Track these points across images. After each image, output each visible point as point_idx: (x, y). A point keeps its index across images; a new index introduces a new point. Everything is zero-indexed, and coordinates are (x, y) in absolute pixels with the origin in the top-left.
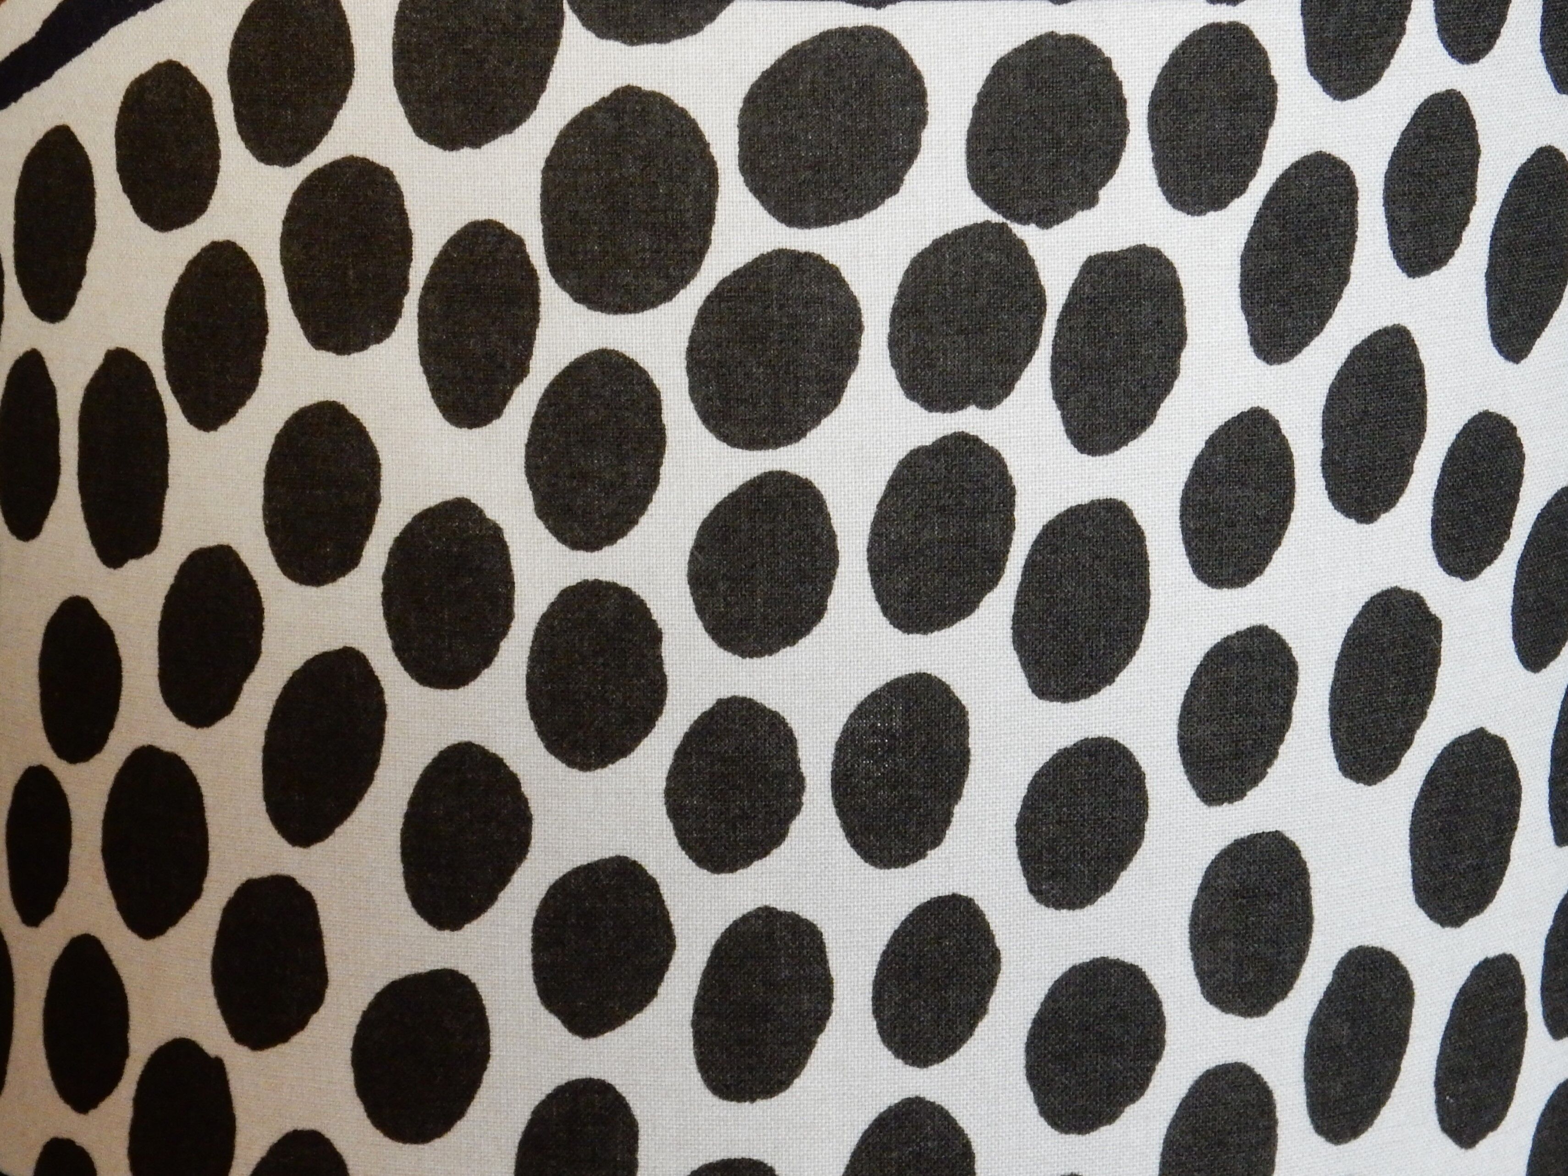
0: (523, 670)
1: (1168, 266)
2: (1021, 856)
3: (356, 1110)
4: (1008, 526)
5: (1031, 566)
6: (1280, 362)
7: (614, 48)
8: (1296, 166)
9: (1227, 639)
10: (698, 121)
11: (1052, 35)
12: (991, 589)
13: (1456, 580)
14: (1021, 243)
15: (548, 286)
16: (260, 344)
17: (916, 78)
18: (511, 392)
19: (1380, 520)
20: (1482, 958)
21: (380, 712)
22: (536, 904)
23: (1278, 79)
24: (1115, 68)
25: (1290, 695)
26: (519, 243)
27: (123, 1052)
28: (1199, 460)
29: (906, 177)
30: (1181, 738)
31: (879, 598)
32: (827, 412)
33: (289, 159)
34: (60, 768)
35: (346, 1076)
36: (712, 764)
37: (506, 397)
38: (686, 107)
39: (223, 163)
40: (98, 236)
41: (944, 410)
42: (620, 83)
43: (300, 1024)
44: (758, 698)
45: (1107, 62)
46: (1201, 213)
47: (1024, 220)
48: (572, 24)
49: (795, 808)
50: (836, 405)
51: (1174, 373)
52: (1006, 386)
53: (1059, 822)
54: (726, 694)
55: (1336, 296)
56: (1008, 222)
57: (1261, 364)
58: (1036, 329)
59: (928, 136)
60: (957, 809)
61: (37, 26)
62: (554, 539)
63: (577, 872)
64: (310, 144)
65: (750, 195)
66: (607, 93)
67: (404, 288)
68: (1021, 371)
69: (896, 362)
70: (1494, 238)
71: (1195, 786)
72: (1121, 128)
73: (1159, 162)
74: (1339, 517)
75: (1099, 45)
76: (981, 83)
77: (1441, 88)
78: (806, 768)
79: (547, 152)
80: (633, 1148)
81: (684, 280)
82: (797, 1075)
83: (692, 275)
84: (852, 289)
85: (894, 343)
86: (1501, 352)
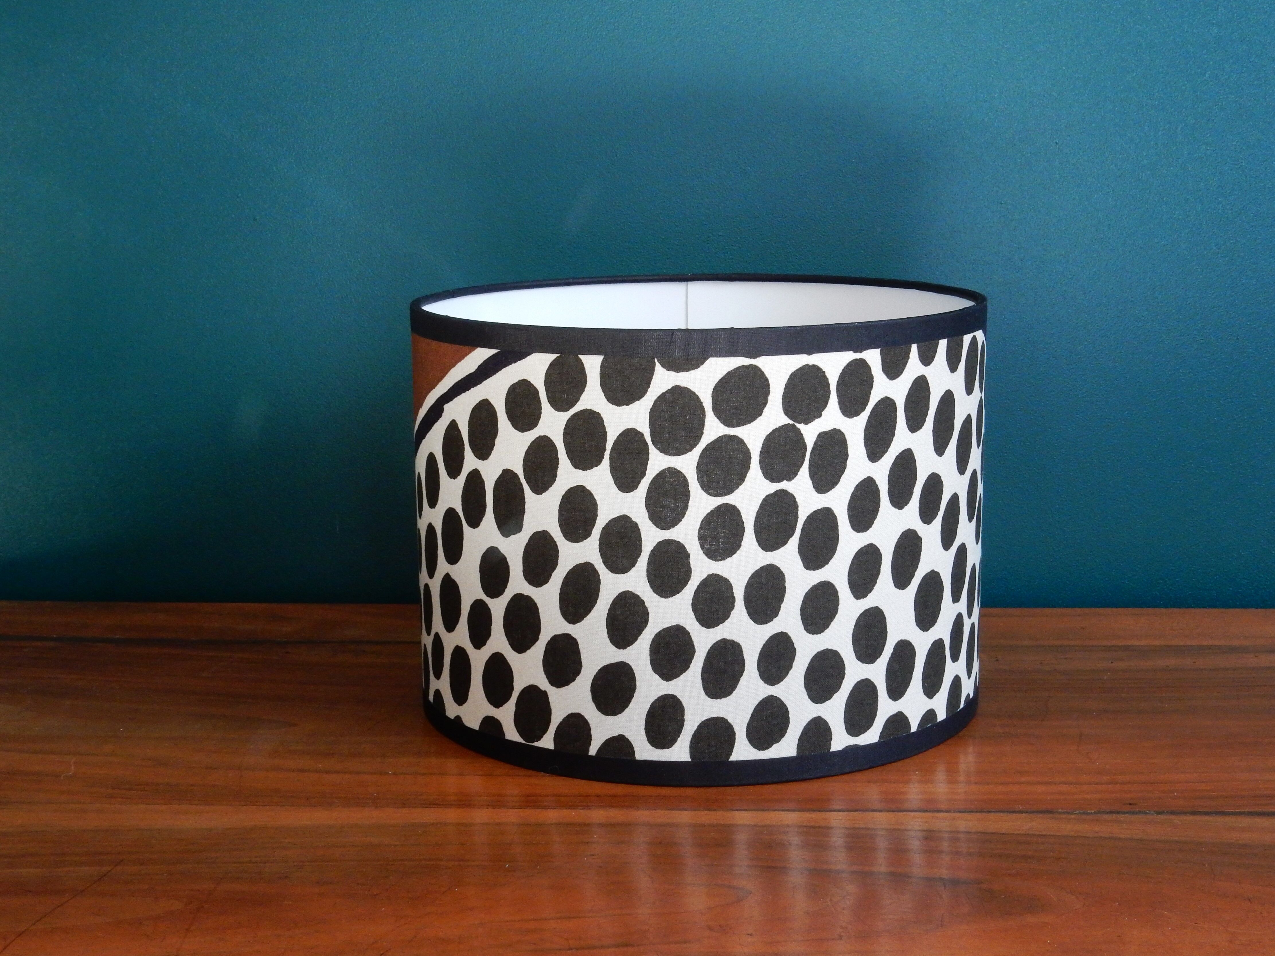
0: (646, 567)
1: (843, 434)
2: (802, 619)
3: (592, 706)
4: (796, 517)
5: (803, 529)
6: (876, 462)
7: (672, 373)
8: (879, 401)
9: (862, 548)
10: (699, 396)
11: (807, 365)
12: (791, 537)
13: (926, 525)
14: (799, 429)
15: (652, 448)
16: (556, 468)
17: (767, 380)
18: (640, 481)
19: (904, 509)
20: (934, 640)
21: (599, 582)
22: (651, 640)
23: (874, 375)
24: (826, 374)
25: (880, 564)
26: (642, 435)
27: (512, 689)
28: (853, 493)
29: (764, 411)
30: (849, 579)
31: (758, 541)
32: (740, 485)
33: (565, 410)
34: (487, 600)
35: (589, 696)
36: (706, 595)
37: (639, 483)
38: (695, 391)
39: (543, 411)
40: (499, 433)
41: (776, 482)
42: (674, 385)
43: (573, 680)
44: (720, 574)
45: (824, 372)
46: (852, 417)
47: (800, 423)
48: (658, 366)
49: (733, 607)
50: (743, 482)
51: (845, 467)
52: (795, 474)
53: (813, 608)
54: (710, 573)
55: (891, 440)
56: (795, 423)
57: (870, 463)
58: (804, 456)
59: (770, 398)
60: (782, 606)
61: (476, 367)
62: (655, 527)
63: (664, 630)
64: (572, 405)
65: (716, 418)
66: (670, 388)
67: (605, 450)
68: (800, 469)
69: (762, 468)
70: (935, 419)
71: (853, 594)
72: (829, 392)
73: (839, 402)
74: (893, 508)
75: (821, 368)
76: (786, 381)
77: (920, 375)
78: (735, 595)
79: (651, 407)
80: (683, 715)
81: (696, 445)
82: (734, 690)
83: (698, 443)
84: (748, 446)
85: (761, 462)
86: (937, 454)
